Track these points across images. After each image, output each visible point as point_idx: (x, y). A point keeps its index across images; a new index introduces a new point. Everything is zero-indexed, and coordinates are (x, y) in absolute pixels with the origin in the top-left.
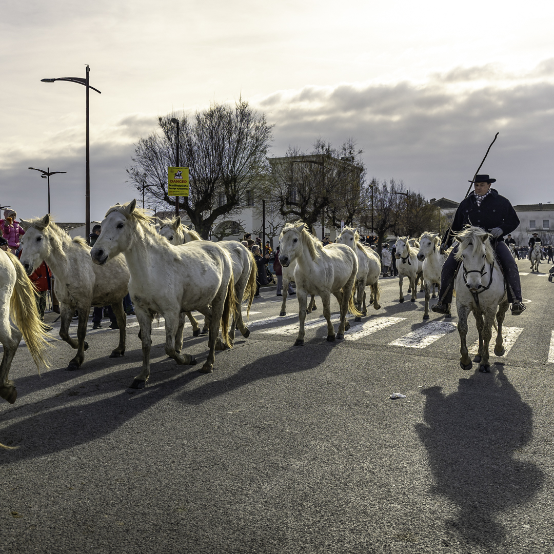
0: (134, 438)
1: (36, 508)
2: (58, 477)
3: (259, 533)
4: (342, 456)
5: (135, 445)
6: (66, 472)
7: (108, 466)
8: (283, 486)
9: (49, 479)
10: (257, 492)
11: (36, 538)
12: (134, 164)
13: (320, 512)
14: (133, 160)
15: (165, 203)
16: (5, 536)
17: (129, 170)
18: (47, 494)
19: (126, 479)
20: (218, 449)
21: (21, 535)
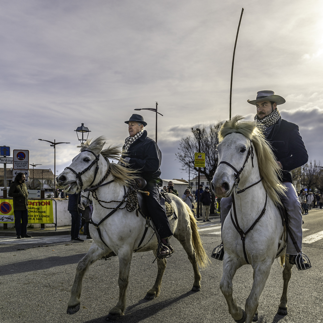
0: (150, 279)
1: (94, 306)
2: (108, 294)
3: (192, 320)
4: (246, 290)
5: (149, 283)
6: (113, 292)
7: (133, 290)
8: (212, 302)
9: (104, 294)
10: (198, 304)
11: (90, 317)
12: (179, 151)
13: (224, 313)
14: (179, 149)
15: (195, 170)
16: (77, 316)
17: (177, 154)
18: (101, 300)
19: (139, 296)
20: (188, 285)
21: (84, 316)
